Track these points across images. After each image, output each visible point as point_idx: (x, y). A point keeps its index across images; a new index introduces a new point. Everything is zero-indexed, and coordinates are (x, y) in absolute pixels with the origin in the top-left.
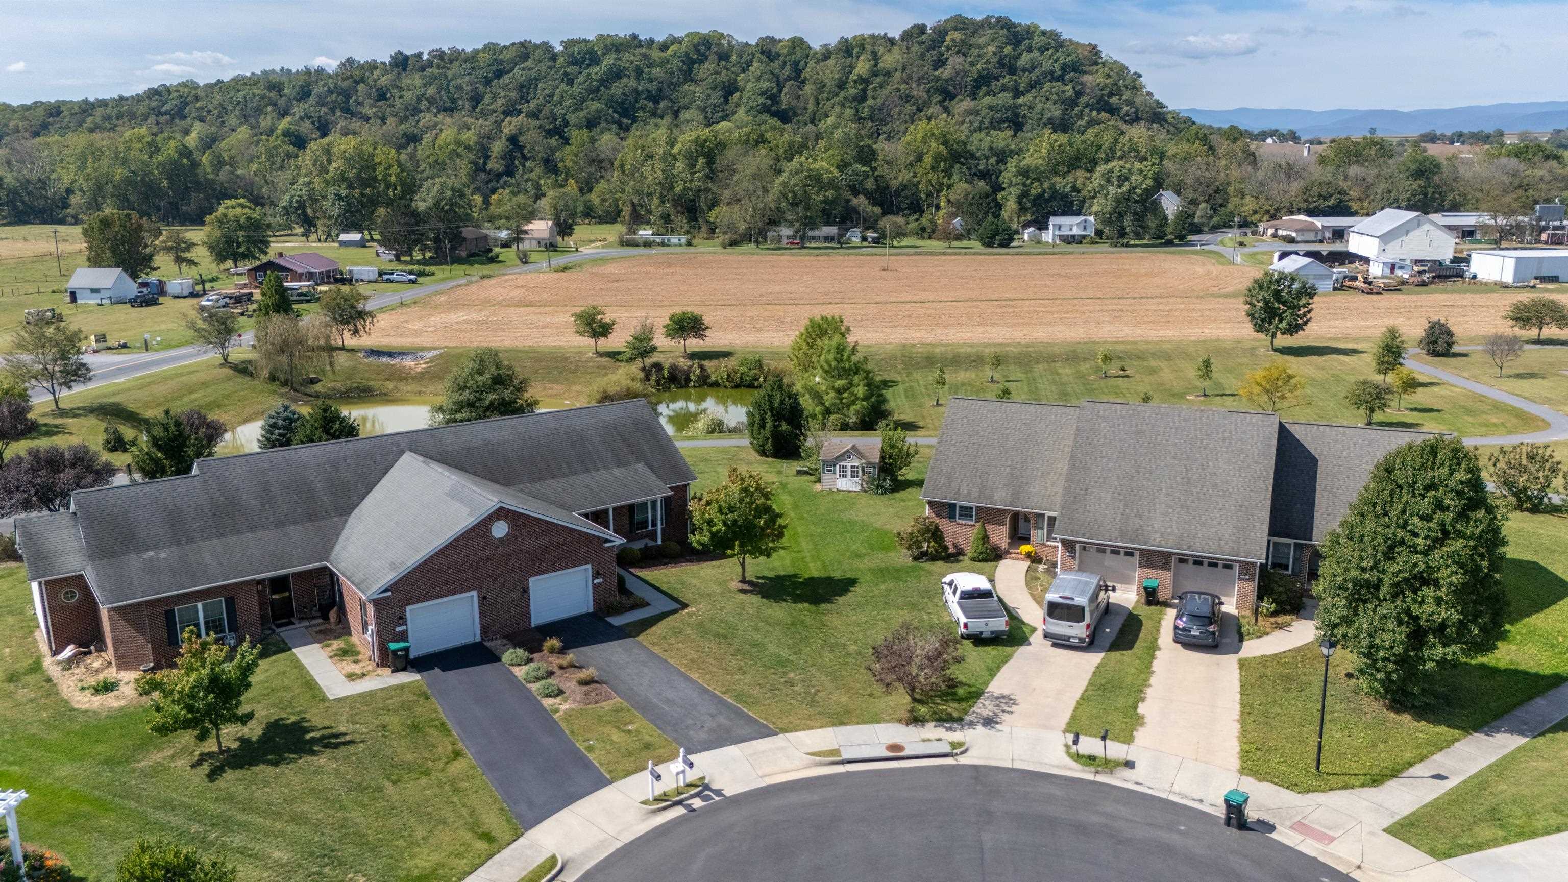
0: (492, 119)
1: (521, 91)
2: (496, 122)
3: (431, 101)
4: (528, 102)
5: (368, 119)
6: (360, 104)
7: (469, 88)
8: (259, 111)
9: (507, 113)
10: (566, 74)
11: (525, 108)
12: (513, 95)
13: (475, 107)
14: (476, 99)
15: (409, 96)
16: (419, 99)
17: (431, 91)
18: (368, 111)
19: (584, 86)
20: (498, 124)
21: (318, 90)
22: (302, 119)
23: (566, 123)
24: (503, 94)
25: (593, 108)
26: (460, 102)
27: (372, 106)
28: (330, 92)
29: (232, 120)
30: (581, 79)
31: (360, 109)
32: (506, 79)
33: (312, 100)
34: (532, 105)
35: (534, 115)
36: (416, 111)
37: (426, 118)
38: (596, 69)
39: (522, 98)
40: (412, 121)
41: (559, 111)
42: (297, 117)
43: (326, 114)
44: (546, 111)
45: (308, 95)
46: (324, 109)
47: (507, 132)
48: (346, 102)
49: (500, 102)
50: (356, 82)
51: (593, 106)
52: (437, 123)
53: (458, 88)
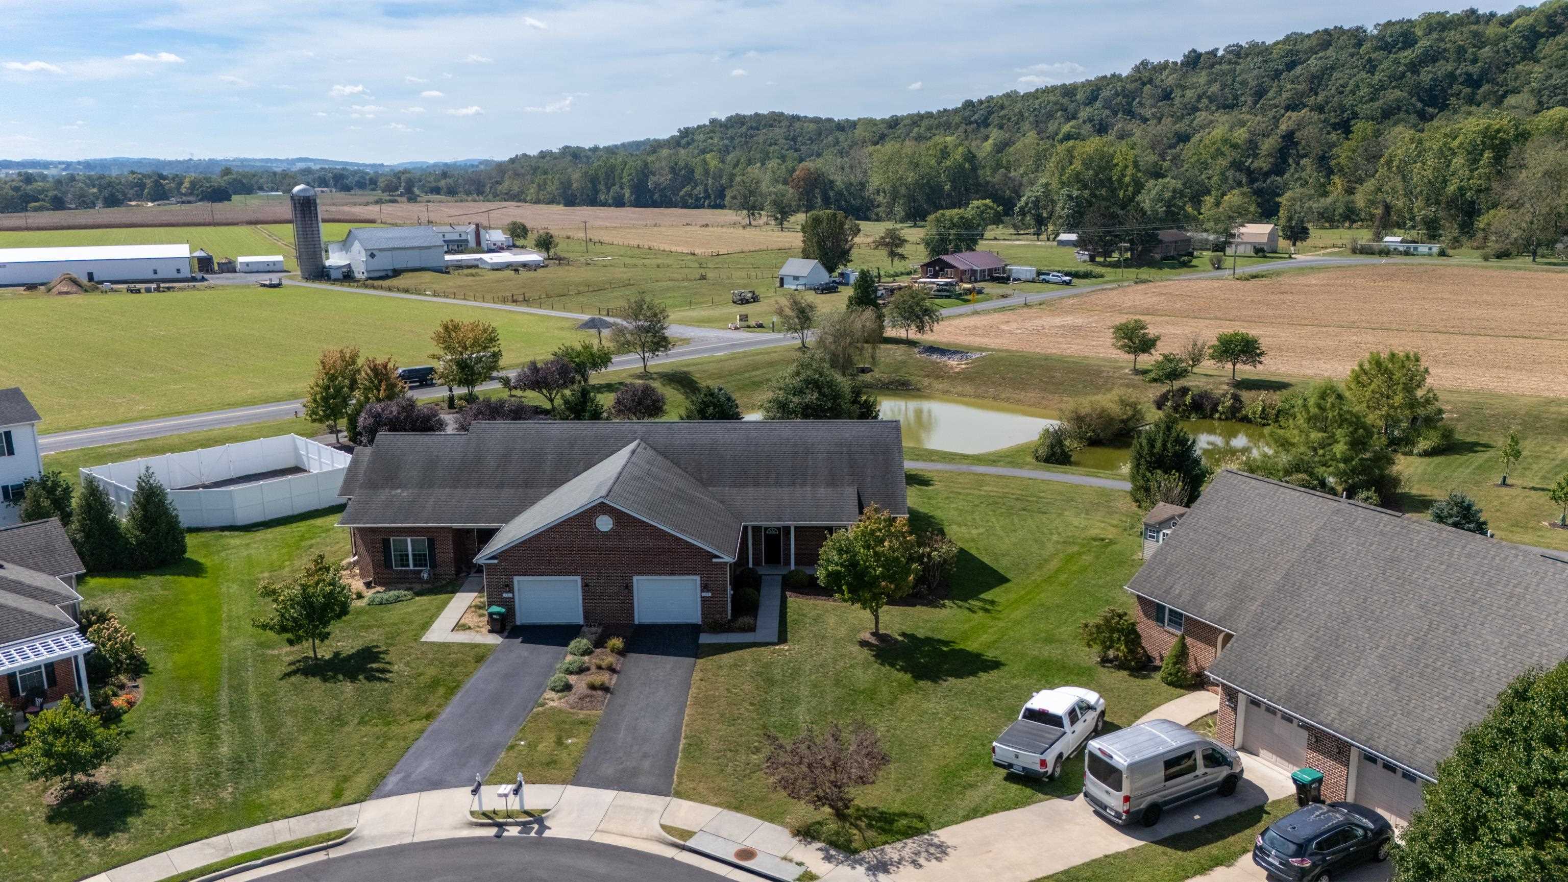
0: (1270, 114)
1: (1312, 82)
2: (1274, 117)
3: (1211, 100)
4: (1316, 94)
5: (1145, 120)
6: (1141, 105)
7: (1255, 82)
8: (1050, 116)
9: (1288, 108)
10: (1370, 60)
11: (1311, 101)
12: (1302, 87)
13: (1256, 103)
14: (1260, 93)
15: (1189, 94)
16: (1200, 98)
17: (1215, 88)
18: (1148, 112)
19: (1387, 73)
20: (1276, 120)
21: (1106, 93)
22: (1084, 122)
23: (1355, 116)
24: (1289, 86)
25: (1392, 97)
26: (1243, 99)
27: (1152, 106)
28: (1117, 94)
29: (1026, 126)
30: (1385, 64)
31: (1142, 111)
32: (1298, 70)
33: (1098, 104)
34: (1320, 98)
35: (1320, 109)
36: (1195, 109)
37: (1202, 116)
38: (1408, 52)
39: (1311, 90)
40: (1186, 121)
41: (1348, 101)
42: (1081, 121)
43: (1107, 116)
44: (1334, 102)
45: (1095, 99)
46: (1107, 112)
47: (1283, 127)
48: (1130, 104)
49: (1285, 95)
50: (1144, 84)
51: (1393, 95)
52: (1211, 122)
53: (1244, 83)
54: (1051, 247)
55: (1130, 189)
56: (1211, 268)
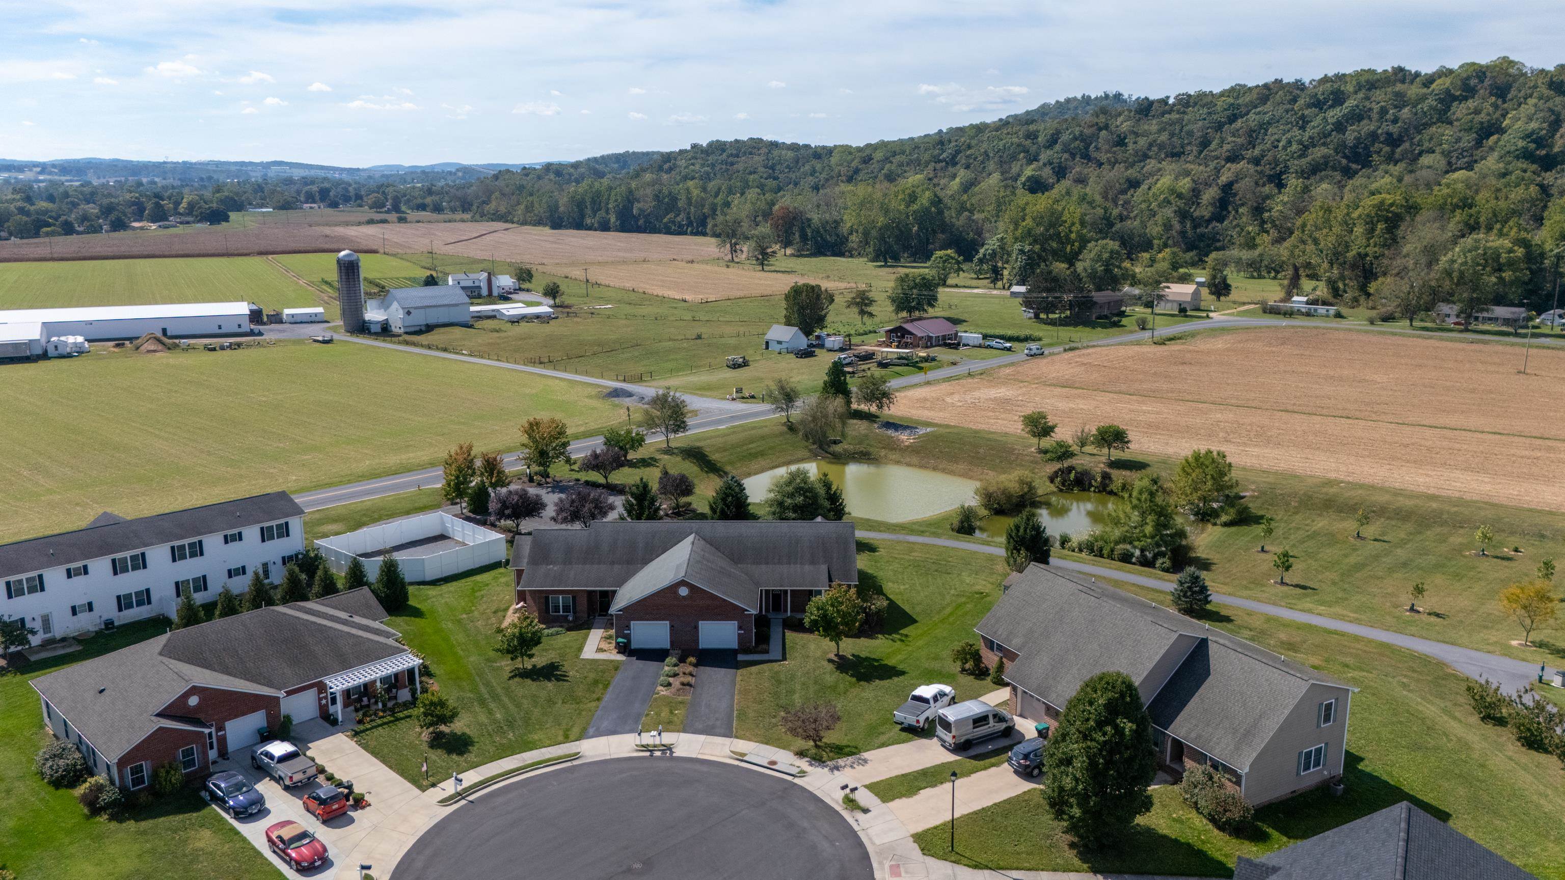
0: (1212, 165)
1: (1250, 136)
2: (1215, 168)
3: (1161, 147)
4: (1254, 147)
5: (1100, 164)
6: (1097, 149)
7: (1200, 133)
8: (1013, 158)
9: (1228, 160)
10: (1302, 117)
11: (1249, 154)
12: (1241, 140)
13: (1201, 152)
14: (1205, 144)
15: (1142, 142)
16: (1151, 145)
17: (1164, 137)
18: (1103, 157)
19: (1317, 131)
20: (1218, 170)
21: (1065, 137)
22: (1045, 165)
23: (1287, 170)
24: (1230, 139)
26: (1189, 148)
27: (1107, 152)
28: (1075, 139)
30: (1316, 122)
31: (1098, 156)
32: (1239, 123)
33: (1058, 147)
34: (1257, 152)
35: (1256, 161)
36: (1146, 157)
37: (1151, 165)
38: (1336, 111)
39: (1250, 142)
40: (1137, 167)
41: (1282, 156)
42: (1042, 164)
43: (1066, 160)
44: (1269, 156)
45: (1055, 142)
46: (1066, 156)
47: (1223, 179)
48: (1087, 148)
49: (1226, 147)
50: (1100, 129)
51: (1318, 153)
52: (1160, 170)
53: (1190, 134)
54: (1004, 297)
55: (1076, 244)
56: (1137, 328)
